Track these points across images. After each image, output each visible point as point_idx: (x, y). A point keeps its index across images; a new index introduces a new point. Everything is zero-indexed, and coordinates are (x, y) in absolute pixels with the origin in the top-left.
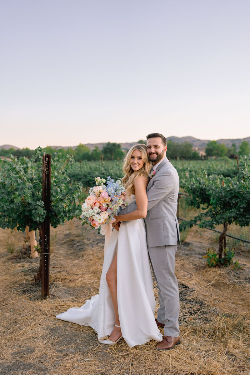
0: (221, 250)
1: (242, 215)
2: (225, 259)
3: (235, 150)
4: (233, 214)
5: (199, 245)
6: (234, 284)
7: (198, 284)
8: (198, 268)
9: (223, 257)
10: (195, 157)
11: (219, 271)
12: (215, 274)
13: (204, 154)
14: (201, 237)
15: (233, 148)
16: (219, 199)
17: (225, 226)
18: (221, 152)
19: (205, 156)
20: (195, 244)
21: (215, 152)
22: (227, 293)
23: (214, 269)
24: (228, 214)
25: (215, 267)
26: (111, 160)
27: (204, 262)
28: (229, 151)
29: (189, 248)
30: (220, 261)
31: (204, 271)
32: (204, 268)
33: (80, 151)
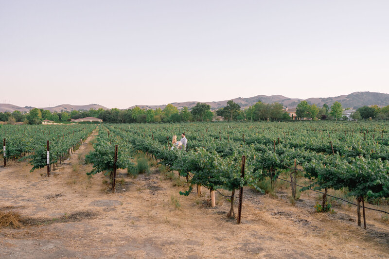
0: (324, 203)
1: (336, 184)
2: (326, 208)
3: (327, 111)
4: (331, 184)
5: (308, 201)
6: (332, 220)
7: (312, 220)
8: (311, 213)
9: (325, 207)
10: (285, 118)
11: (323, 214)
12: (321, 215)
13: (295, 115)
14: (309, 196)
15: (324, 108)
16: (323, 175)
17: (326, 190)
18: (313, 113)
19: (295, 117)
20: (306, 200)
21: (306, 113)
22: (329, 224)
23: (320, 213)
24: (328, 184)
25: (321, 212)
26: (200, 121)
27: (314, 210)
28: (321, 112)
29: (302, 203)
30: (323, 209)
31: (315, 214)
32: (315, 213)
33: (168, 111)
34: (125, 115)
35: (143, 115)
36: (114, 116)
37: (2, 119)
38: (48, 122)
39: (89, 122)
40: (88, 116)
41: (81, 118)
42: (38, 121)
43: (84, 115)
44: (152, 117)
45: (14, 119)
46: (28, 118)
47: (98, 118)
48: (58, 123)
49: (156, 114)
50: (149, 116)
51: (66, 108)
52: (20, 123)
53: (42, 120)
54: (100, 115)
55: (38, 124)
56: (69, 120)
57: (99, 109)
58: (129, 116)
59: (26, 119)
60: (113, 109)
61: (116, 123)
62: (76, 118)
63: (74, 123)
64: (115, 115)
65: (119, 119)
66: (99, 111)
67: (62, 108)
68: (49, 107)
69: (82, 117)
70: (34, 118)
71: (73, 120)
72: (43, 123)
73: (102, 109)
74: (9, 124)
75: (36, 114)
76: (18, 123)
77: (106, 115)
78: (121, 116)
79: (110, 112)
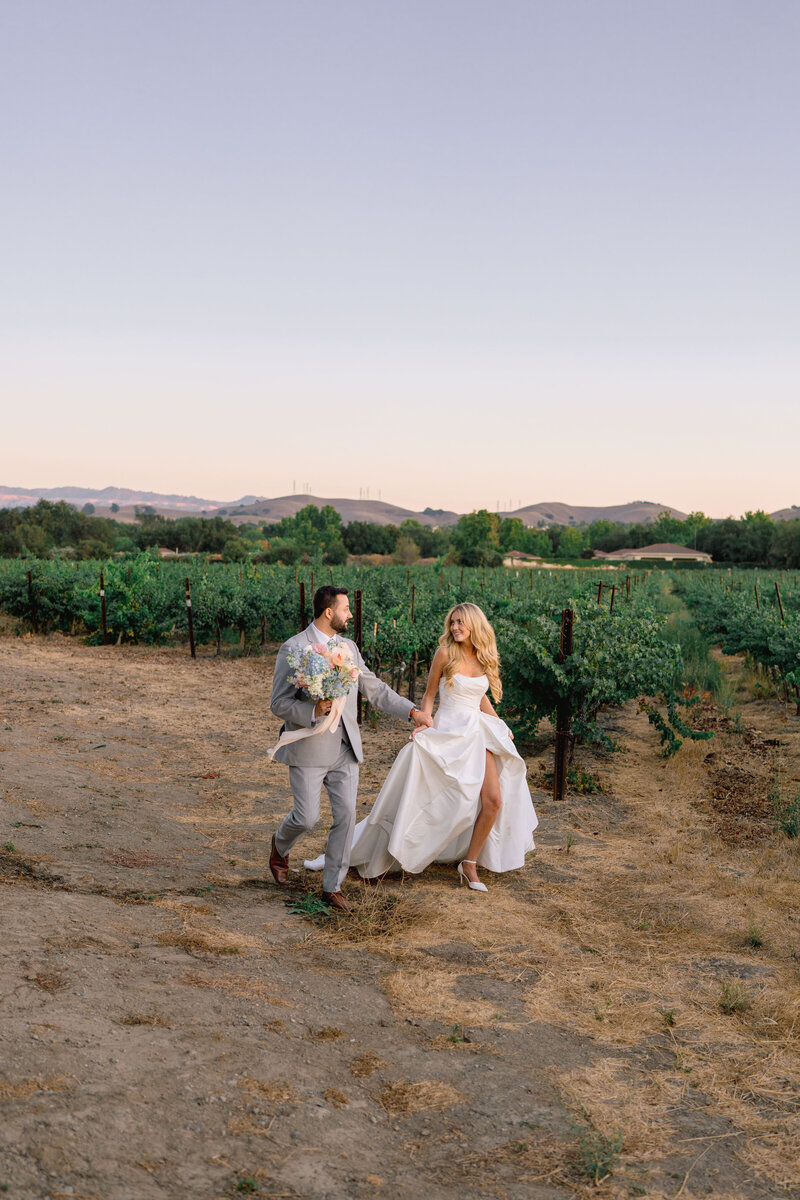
36: (753, 543)
37: (374, 546)
38: (524, 559)
39: (662, 564)
40: (651, 542)
41: (627, 547)
42: (489, 555)
43: (640, 538)
45: (414, 548)
46: (459, 544)
47: (690, 546)
48: (557, 562)
51: (550, 517)
52: (432, 560)
53: (500, 551)
54: (699, 539)
55: (492, 565)
56: (588, 555)
59: (452, 548)
61: (764, 568)
62: (610, 548)
63: (611, 565)
64: (756, 537)
65: (774, 551)
67: (538, 516)
69: (629, 542)
70: (475, 543)
71: (599, 554)
72: (507, 562)
74: (396, 563)
75: (484, 529)
76: (426, 560)
77: (726, 536)
78: (786, 543)
79: (740, 527)
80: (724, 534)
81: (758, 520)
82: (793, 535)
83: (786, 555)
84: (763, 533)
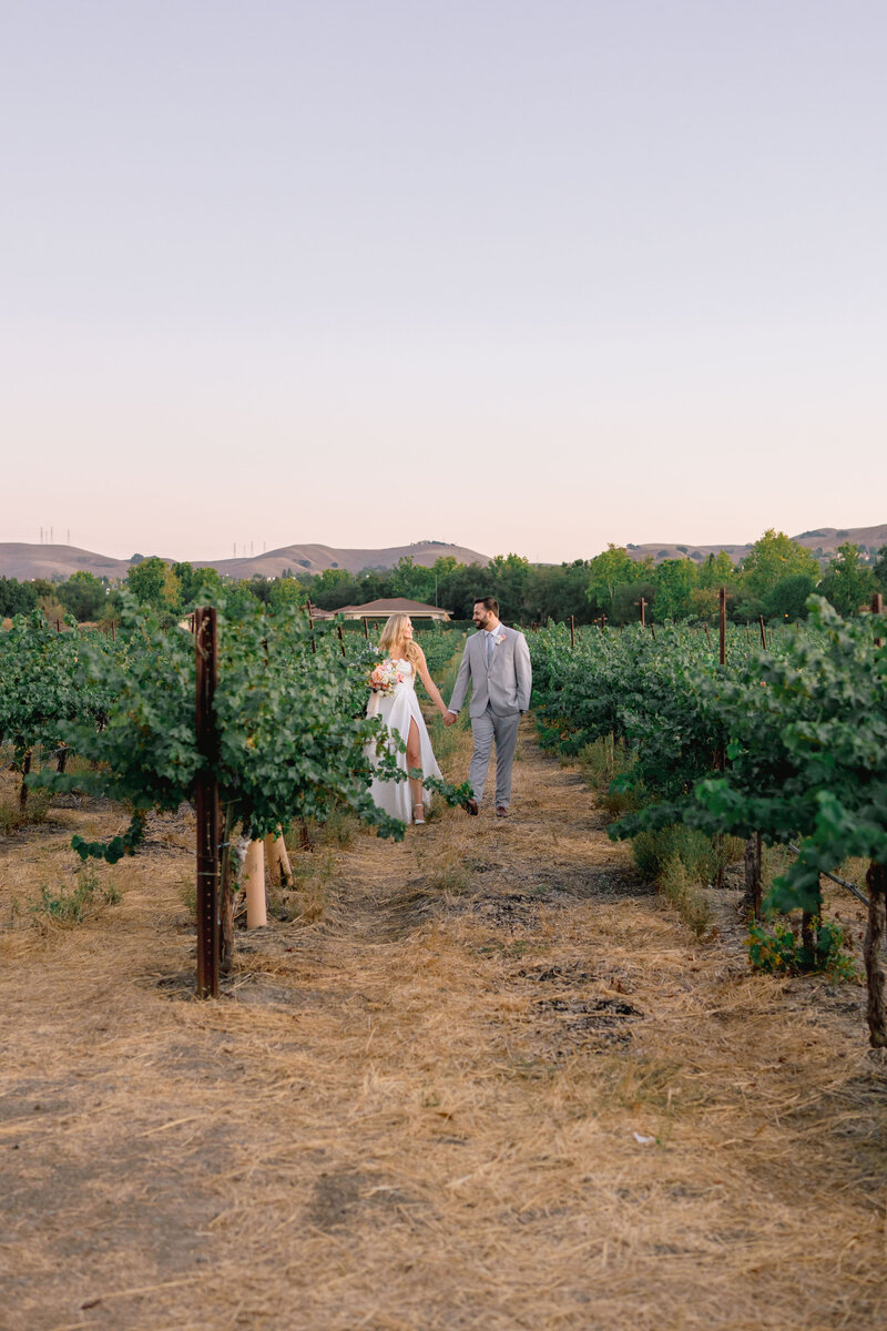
9: (816, 942)
33: (766, 568)
34: (557, 587)
35: (640, 584)
36: (502, 595)
40: (389, 595)
41: (356, 604)
43: (371, 592)
44: (680, 595)
45: (59, 610)
47: (430, 603)
49: (706, 581)
50: (666, 593)
51: (305, 564)
52: (88, 624)
54: (441, 591)
57: (440, 564)
58: (576, 593)
59: (110, 609)
60: (499, 561)
64: (506, 589)
65: (528, 606)
66: (439, 568)
67: (287, 562)
68: (230, 556)
72: (183, 625)
73: (452, 562)
75: (155, 583)
76: (82, 624)
77: (469, 587)
78: (538, 595)
79: (488, 575)
80: (467, 584)
81: (509, 566)
82: (546, 585)
83: (539, 610)
84: (514, 583)
